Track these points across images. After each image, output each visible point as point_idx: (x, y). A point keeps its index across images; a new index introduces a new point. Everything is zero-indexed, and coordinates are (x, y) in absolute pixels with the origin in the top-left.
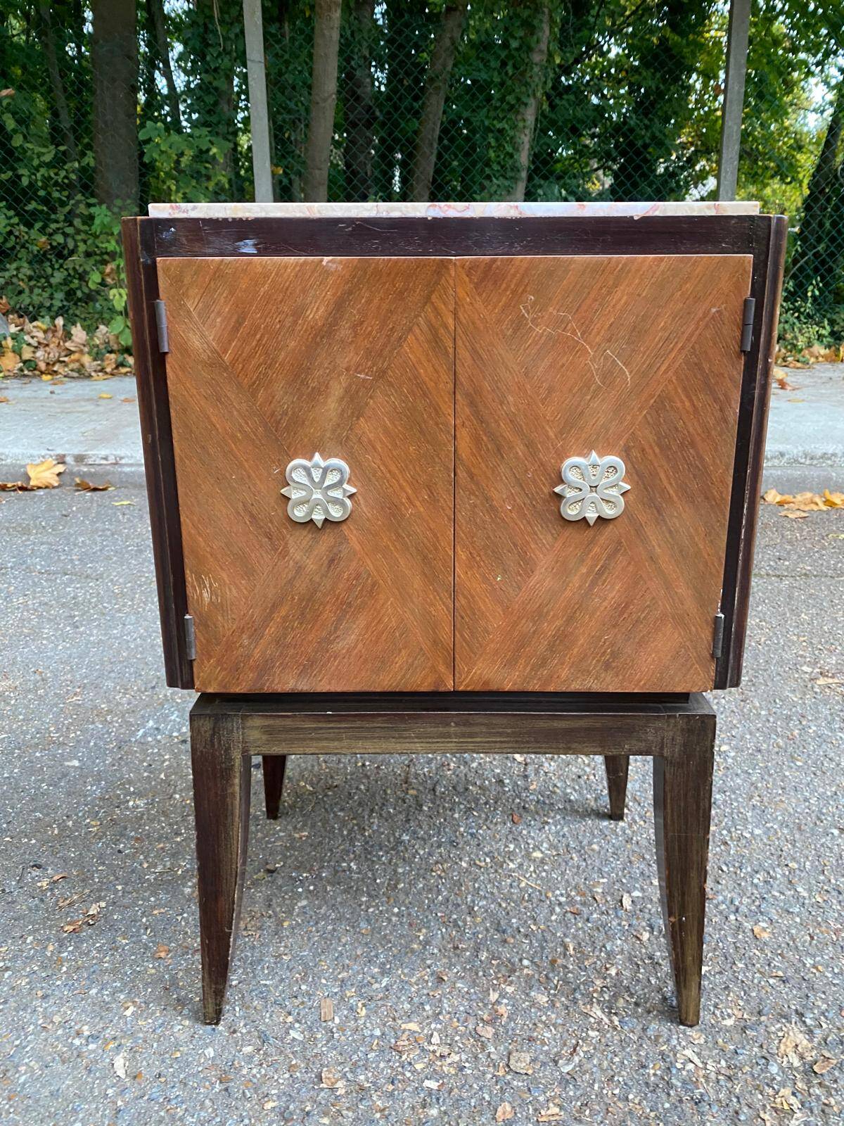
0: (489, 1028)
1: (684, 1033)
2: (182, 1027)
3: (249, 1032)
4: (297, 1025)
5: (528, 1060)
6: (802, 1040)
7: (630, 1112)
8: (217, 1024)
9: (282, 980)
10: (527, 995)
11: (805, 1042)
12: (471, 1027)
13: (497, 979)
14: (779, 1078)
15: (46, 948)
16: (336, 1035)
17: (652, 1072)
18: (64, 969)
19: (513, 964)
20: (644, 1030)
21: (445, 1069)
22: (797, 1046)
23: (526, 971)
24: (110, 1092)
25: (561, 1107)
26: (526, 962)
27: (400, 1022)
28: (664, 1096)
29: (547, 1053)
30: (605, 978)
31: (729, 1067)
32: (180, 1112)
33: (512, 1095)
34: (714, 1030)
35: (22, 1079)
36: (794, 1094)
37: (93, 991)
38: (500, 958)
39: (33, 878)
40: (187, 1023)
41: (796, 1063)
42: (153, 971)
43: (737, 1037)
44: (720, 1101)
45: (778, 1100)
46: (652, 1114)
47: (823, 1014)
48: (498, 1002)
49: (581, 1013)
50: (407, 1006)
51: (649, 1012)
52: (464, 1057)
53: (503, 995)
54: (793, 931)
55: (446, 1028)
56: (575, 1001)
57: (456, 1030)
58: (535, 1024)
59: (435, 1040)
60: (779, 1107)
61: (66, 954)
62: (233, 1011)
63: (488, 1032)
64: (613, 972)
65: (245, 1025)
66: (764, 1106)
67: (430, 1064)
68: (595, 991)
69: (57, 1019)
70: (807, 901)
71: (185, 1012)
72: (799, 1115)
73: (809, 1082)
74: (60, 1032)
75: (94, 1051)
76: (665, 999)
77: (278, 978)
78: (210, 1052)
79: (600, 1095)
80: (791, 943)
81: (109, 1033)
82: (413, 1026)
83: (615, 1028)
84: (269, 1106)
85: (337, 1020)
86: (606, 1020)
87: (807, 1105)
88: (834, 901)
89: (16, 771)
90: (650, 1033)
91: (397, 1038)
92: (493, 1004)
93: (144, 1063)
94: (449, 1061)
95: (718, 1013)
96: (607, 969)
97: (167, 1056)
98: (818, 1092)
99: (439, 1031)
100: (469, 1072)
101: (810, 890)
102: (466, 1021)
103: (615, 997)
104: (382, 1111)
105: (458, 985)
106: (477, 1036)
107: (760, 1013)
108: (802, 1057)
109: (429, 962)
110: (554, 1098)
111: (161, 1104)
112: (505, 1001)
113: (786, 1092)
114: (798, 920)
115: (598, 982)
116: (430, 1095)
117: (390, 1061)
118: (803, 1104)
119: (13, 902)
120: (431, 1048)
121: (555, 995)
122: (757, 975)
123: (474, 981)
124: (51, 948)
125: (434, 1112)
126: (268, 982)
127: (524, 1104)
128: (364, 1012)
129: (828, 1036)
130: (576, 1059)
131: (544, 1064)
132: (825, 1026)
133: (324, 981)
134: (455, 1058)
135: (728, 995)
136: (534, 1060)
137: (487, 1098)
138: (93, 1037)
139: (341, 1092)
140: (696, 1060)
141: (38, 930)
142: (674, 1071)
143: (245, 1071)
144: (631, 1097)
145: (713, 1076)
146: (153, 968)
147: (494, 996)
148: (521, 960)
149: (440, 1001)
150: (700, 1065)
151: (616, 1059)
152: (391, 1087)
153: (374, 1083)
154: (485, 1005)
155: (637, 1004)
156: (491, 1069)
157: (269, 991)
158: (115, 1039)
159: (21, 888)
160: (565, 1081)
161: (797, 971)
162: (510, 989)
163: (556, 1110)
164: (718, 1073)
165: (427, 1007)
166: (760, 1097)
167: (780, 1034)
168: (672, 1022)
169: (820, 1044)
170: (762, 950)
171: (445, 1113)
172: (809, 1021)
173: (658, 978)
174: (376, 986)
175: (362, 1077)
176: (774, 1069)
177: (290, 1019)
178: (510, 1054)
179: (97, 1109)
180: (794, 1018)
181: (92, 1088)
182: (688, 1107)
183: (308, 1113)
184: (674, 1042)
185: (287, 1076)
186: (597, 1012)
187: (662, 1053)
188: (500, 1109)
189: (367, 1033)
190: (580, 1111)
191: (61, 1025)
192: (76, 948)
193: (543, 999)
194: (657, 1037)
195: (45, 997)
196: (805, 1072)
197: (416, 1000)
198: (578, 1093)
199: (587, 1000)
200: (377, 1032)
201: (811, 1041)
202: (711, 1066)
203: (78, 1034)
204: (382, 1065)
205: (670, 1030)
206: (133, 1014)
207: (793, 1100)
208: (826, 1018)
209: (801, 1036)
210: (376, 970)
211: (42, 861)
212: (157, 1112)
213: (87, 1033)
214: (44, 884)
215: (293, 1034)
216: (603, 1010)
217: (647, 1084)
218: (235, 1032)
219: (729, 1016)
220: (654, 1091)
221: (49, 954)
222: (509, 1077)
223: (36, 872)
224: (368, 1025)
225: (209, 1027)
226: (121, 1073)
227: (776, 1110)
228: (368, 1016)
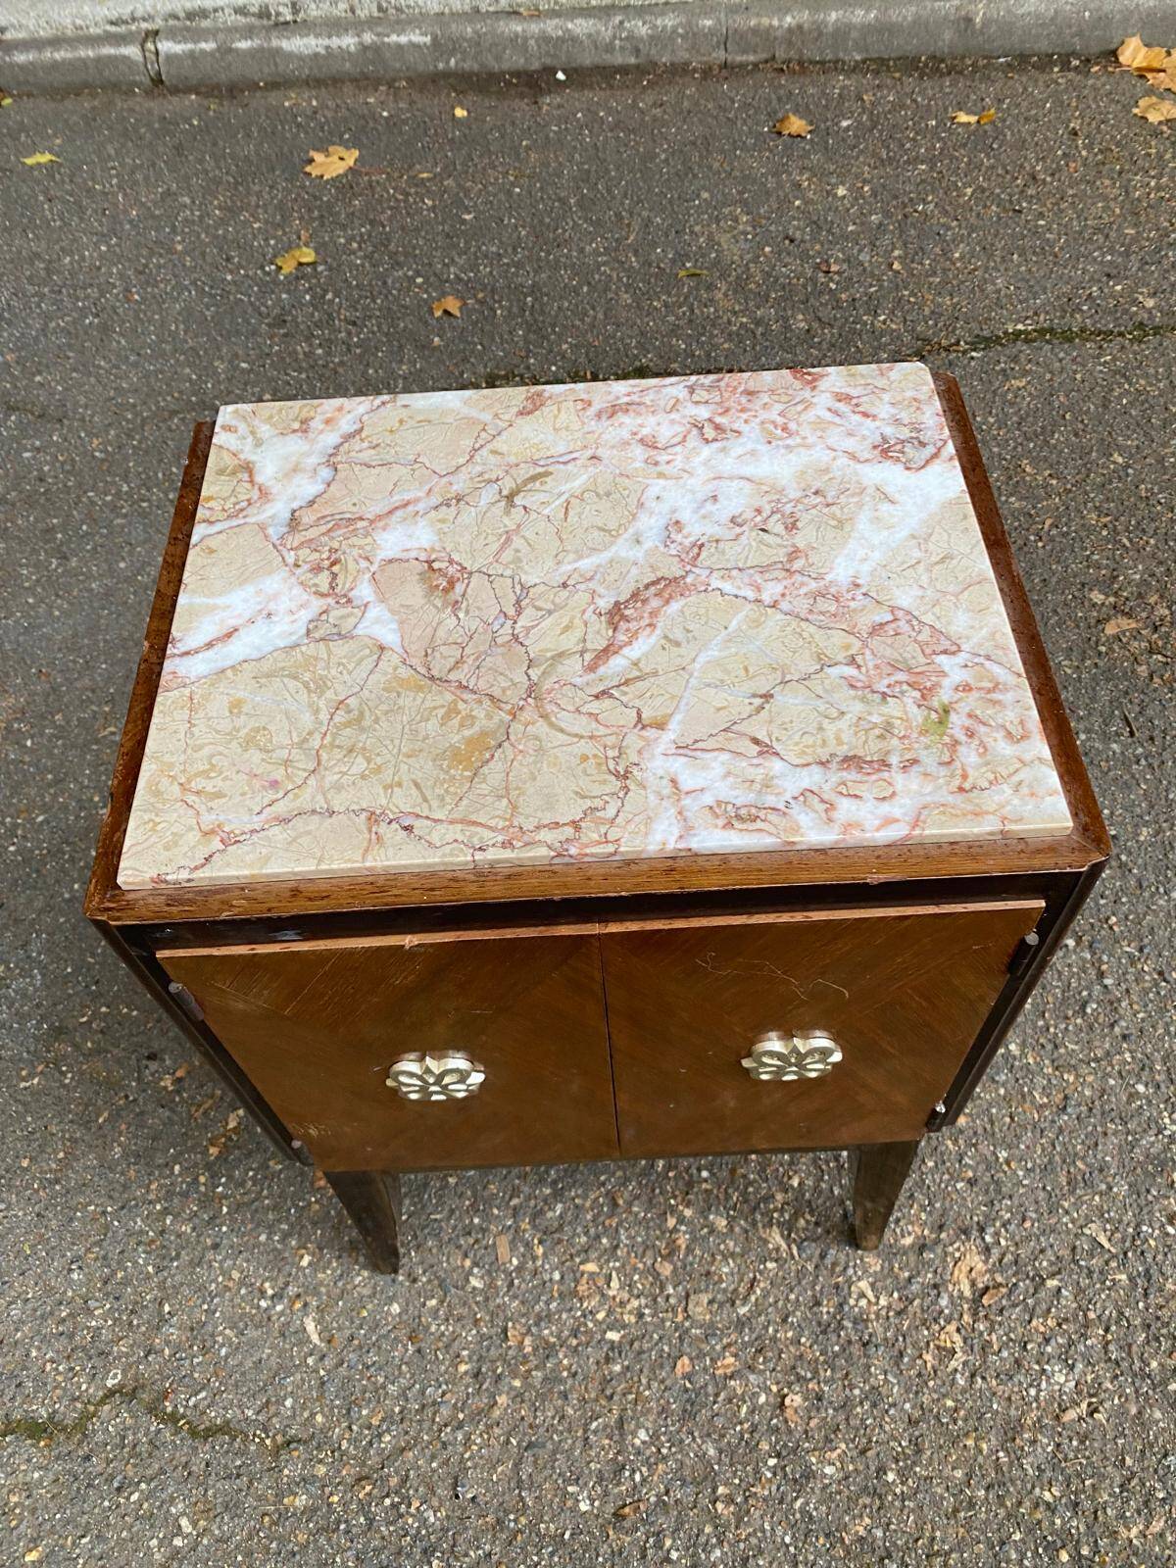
0: (666, 1264)
1: (862, 1260)
2: (361, 1277)
3: (429, 1281)
4: (476, 1270)
5: (706, 1301)
6: (976, 1261)
7: (801, 1356)
8: (396, 1271)
9: (452, 1211)
10: (706, 1218)
11: (980, 1266)
12: (649, 1262)
13: (675, 1197)
14: (947, 1311)
15: (196, 1180)
16: (516, 1282)
17: (825, 1310)
18: (225, 1210)
19: (691, 1176)
20: (823, 1257)
21: (626, 1317)
22: (971, 1270)
23: (704, 1186)
24: (310, 1361)
25: (736, 1356)
26: (705, 1174)
27: (578, 1260)
28: (834, 1338)
29: (725, 1291)
30: (786, 1192)
31: (900, 1299)
32: (381, 1380)
33: (690, 1345)
34: (893, 1253)
35: (223, 1352)
36: (958, 1330)
37: (263, 1238)
38: (676, 1167)
39: (153, 1075)
40: (366, 1274)
41: (967, 1293)
42: (317, 1207)
43: (913, 1258)
44: (886, 1339)
45: (942, 1337)
46: (822, 1358)
47: (1004, 1225)
48: (675, 1230)
49: (760, 1238)
50: (584, 1239)
51: (828, 1232)
52: (643, 1301)
53: (681, 1220)
54: (994, 1111)
55: (623, 1266)
56: (754, 1224)
57: (635, 1269)
58: (713, 1255)
59: (615, 1284)
60: (942, 1344)
61: (220, 1189)
62: (411, 1258)
63: (666, 1270)
64: (795, 1182)
65: (424, 1273)
66: (928, 1343)
67: (609, 1313)
68: (775, 1210)
69: (236, 1275)
70: (1017, 1063)
71: (361, 1259)
72: (959, 1354)
73: (975, 1314)
74: (243, 1291)
75: (282, 1313)
76: (845, 1216)
77: (447, 1208)
78: (395, 1308)
79: (774, 1339)
80: (988, 1127)
81: (292, 1290)
82: (591, 1267)
83: (793, 1258)
84: (463, 1368)
85: (515, 1262)
86: (784, 1246)
87: (969, 1342)
88: (1047, 1062)
89: (76, 886)
90: (828, 1261)
91: (577, 1281)
92: (671, 1232)
93: (335, 1325)
94: (629, 1307)
95: (898, 1231)
96: (790, 1178)
97: (354, 1313)
98: (982, 1328)
99: (618, 1270)
100: (649, 1319)
101: (1023, 1045)
102: (644, 1255)
103: (796, 1216)
104: (568, 1369)
105: (635, 1209)
106: (657, 1275)
107: (941, 1228)
108: (973, 1284)
109: (602, 1178)
110: (729, 1345)
111: (361, 1371)
112: (683, 1228)
113: (951, 1328)
114: (1002, 1091)
115: (779, 1197)
116: (612, 1349)
117: (571, 1310)
118: (965, 1340)
119: (142, 1113)
120: (611, 1293)
121: (734, 1218)
122: (946, 1177)
123: (650, 1200)
124: (202, 1179)
125: (617, 1368)
126: (438, 1217)
127: (701, 1355)
128: (540, 1251)
129: (1003, 1255)
130: (753, 1298)
131: (721, 1305)
132: (1003, 1242)
133: (496, 1211)
134: (635, 1303)
135: (912, 1206)
136: (710, 1302)
137: (666, 1348)
138: (277, 1297)
139: (528, 1349)
140: (870, 1294)
141: (181, 1153)
142: (846, 1308)
143: (433, 1328)
144: (803, 1340)
145: (883, 1312)
146: (316, 1202)
147: (671, 1222)
148: (699, 1170)
149: (617, 1231)
150: (873, 1300)
151: (792, 1297)
152: (575, 1342)
153: (559, 1337)
154: (663, 1233)
155: (817, 1224)
156: (670, 1315)
157: (441, 1228)
158: (298, 1296)
159: (144, 1091)
160: (741, 1324)
161: (988, 1169)
162: (688, 1213)
163: (732, 1360)
164: (889, 1308)
165: (604, 1241)
166: (926, 1333)
167: (957, 1255)
168: (850, 1246)
169: (994, 1265)
170: (955, 1142)
171: (628, 1368)
172: (988, 1239)
173: (841, 1186)
174: (550, 1214)
175: (546, 1332)
176: (944, 1302)
177: (468, 1263)
178: (687, 1296)
179: (303, 1380)
180: (975, 1233)
181: (292, 1357)
182: (856, 1349)
183: (499, 1377)
184: (851, 1271)
185: (474, 1332)
186: (776, 1238)
187: (837, 1286)
188: (679, 1363)
189: (547, 1277)
190: (754, 1358)
191: (242, 1283)
192: (230, 1178)
193: (721, 1223)
194: (834, 1264)
195: (216, 1246)
196: (974, 1301)
197: (592, 1231)
198: (754, 1336)
199: (766, 1220)
200: (557, 1276)
201: (986, 1262)
202: (883, 1302)
203: (262, 1293)
204: (564, 1316)
205: (847, 1255)
206: (310, 1264)
207: (957, 1338)
208: (1007, 1231)
209: (977, 1258)
210: (548, 1191)
211: (156, 1046)
212: (359, 1380)
213: (270, 1292)
214: (167, 1082)
215: (475, 1282)
216: (782, 1236)
217: (819, 1324)
218: (415, 1281)
219: (909, 1234)
220: (825, 1332)
221: (203, 1189)
222: (687, 1324)
223: (154, 1066)
224: (547, 1267)
225: (389, 1278)
226: (315, 1338)
227: (938, 1347)
228: (545, 1254)
